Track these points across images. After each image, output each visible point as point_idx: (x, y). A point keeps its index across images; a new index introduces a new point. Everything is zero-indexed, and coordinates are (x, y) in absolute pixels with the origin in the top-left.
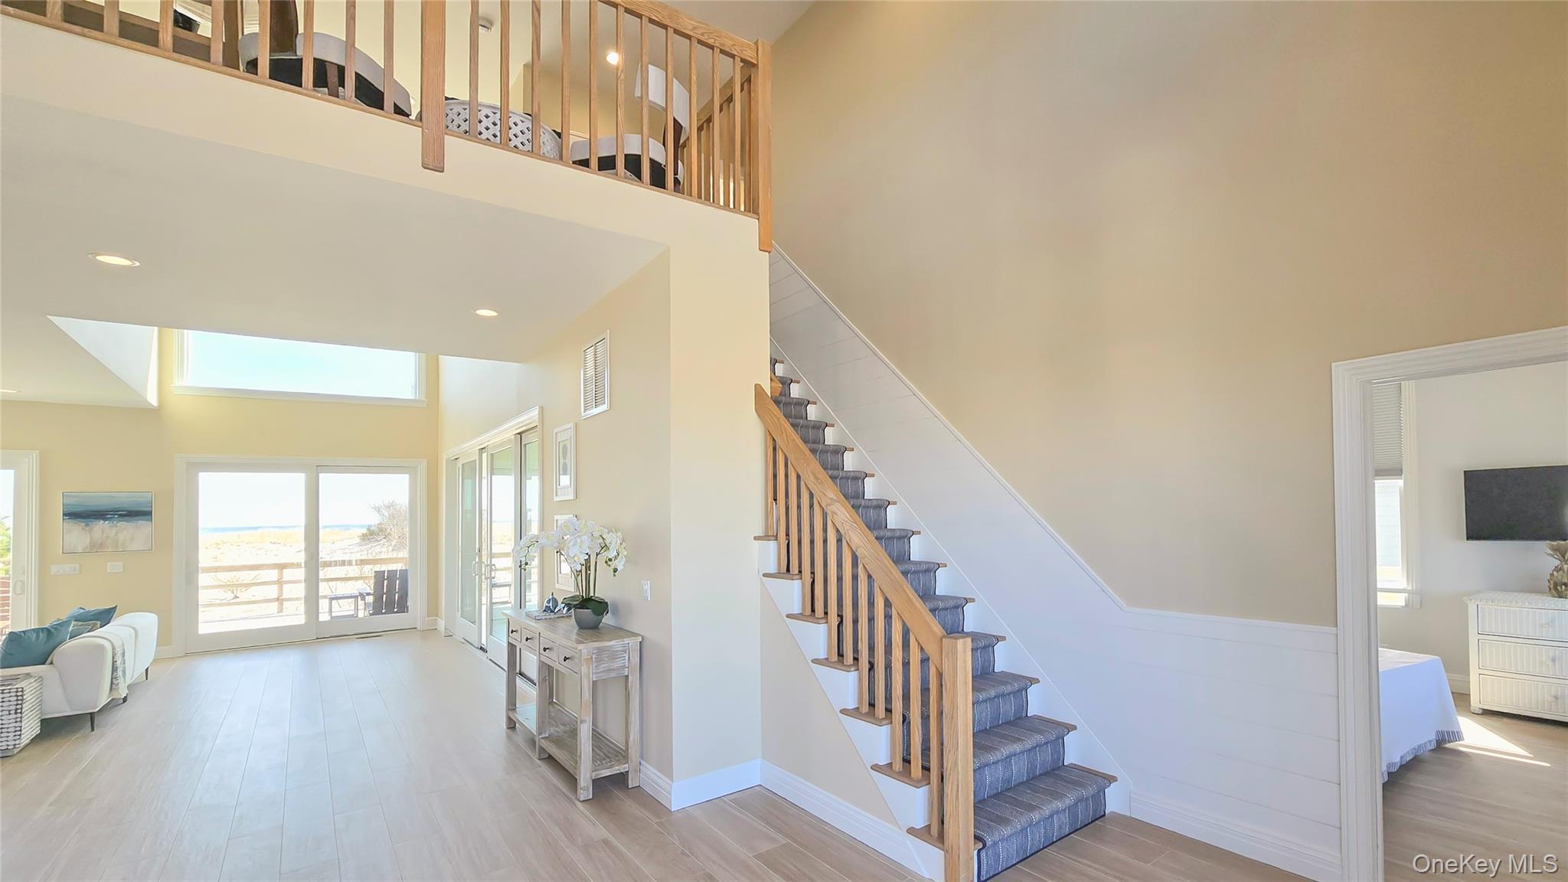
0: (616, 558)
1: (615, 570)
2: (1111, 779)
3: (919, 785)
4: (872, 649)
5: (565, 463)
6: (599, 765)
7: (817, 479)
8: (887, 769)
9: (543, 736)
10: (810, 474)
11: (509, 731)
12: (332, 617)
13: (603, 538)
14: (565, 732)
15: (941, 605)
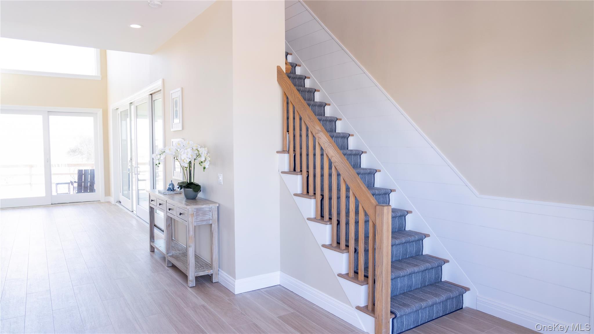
0: (205, 161)
1: (204, 168)
2: (467, 289)
3: (363, 284)
4: (339, 214)
5: (176, 108)
6: (198, 270)
7: (310, 119)
8: (346, 276)
9: (169, 255)
10: (306, 116)
11: (151, 253)
12: (57, 194)
13: (198, 151)
14: (180, 254)
15: (377, 192)
